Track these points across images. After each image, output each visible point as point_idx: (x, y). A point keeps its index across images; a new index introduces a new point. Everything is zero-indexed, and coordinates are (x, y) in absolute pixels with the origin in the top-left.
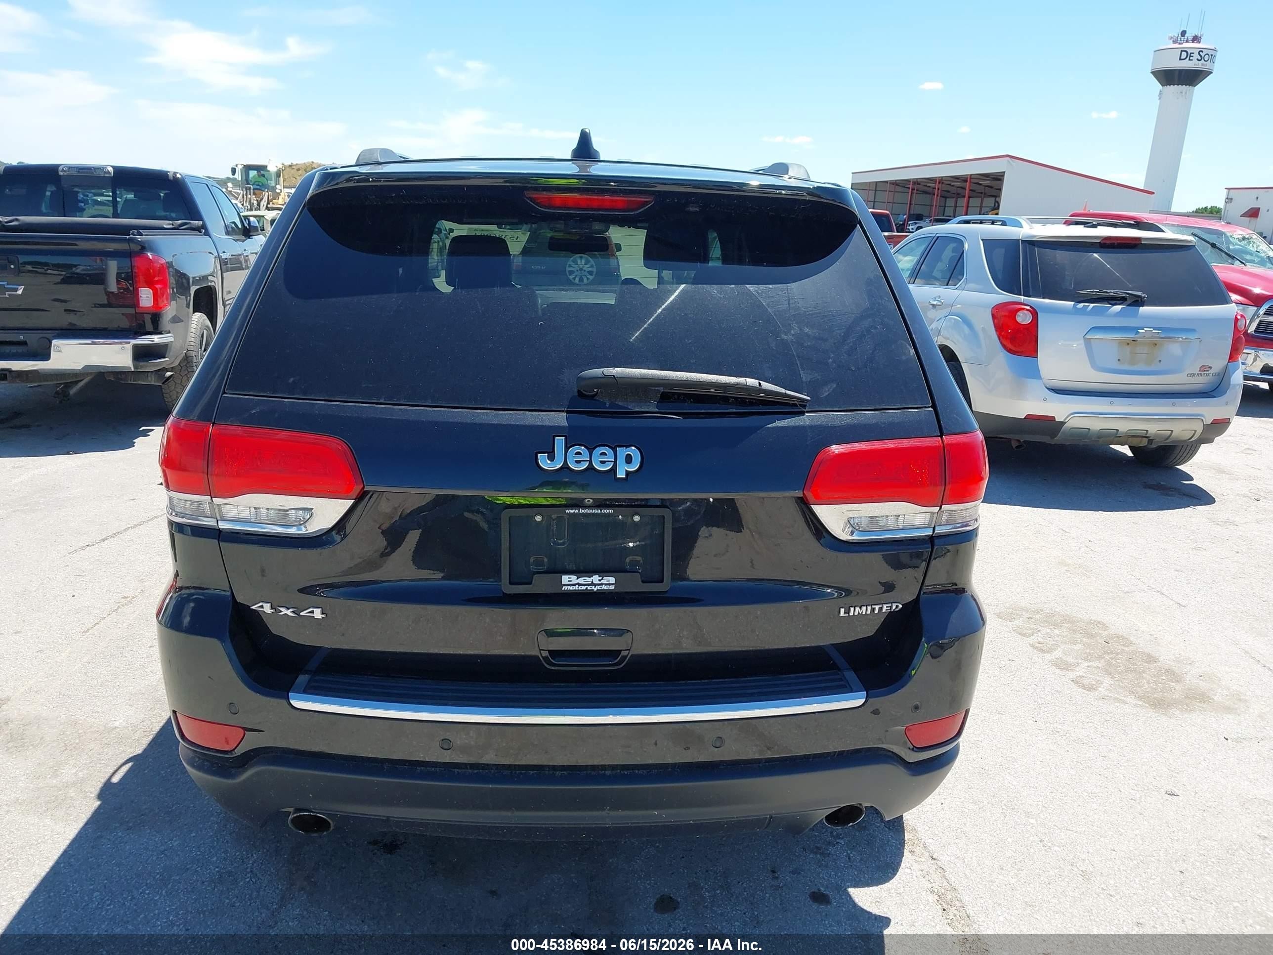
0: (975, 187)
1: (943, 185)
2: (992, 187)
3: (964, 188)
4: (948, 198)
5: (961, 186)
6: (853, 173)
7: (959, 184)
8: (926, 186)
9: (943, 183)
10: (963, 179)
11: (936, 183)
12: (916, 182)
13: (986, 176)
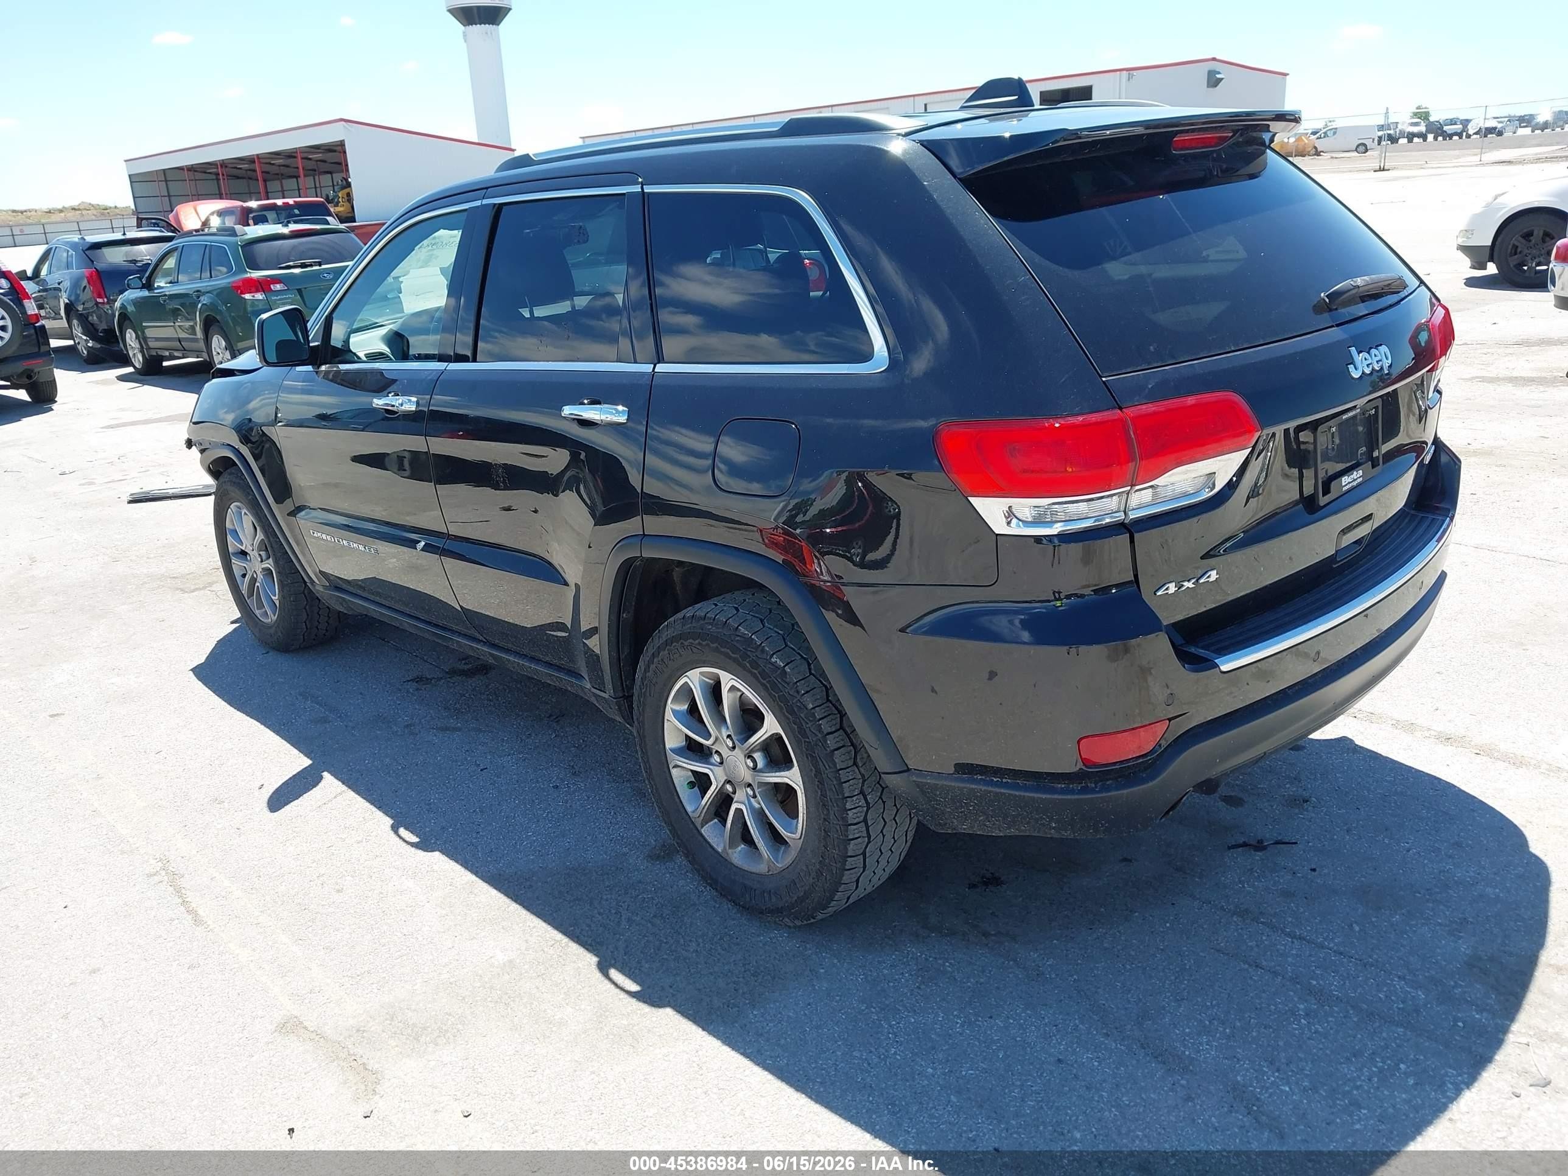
0: (268, 168)
1: (227, 169)
2: (324, 161)
3: (254, 171)
4: (269, 181)
5: (285, 163)
6: (125, 161)
7: (281, 161)
8: (236, 168)
9: (226, 167)
10: (290, 155)
11: (218, 168)
12: (223, 164)
13: (316, 148)
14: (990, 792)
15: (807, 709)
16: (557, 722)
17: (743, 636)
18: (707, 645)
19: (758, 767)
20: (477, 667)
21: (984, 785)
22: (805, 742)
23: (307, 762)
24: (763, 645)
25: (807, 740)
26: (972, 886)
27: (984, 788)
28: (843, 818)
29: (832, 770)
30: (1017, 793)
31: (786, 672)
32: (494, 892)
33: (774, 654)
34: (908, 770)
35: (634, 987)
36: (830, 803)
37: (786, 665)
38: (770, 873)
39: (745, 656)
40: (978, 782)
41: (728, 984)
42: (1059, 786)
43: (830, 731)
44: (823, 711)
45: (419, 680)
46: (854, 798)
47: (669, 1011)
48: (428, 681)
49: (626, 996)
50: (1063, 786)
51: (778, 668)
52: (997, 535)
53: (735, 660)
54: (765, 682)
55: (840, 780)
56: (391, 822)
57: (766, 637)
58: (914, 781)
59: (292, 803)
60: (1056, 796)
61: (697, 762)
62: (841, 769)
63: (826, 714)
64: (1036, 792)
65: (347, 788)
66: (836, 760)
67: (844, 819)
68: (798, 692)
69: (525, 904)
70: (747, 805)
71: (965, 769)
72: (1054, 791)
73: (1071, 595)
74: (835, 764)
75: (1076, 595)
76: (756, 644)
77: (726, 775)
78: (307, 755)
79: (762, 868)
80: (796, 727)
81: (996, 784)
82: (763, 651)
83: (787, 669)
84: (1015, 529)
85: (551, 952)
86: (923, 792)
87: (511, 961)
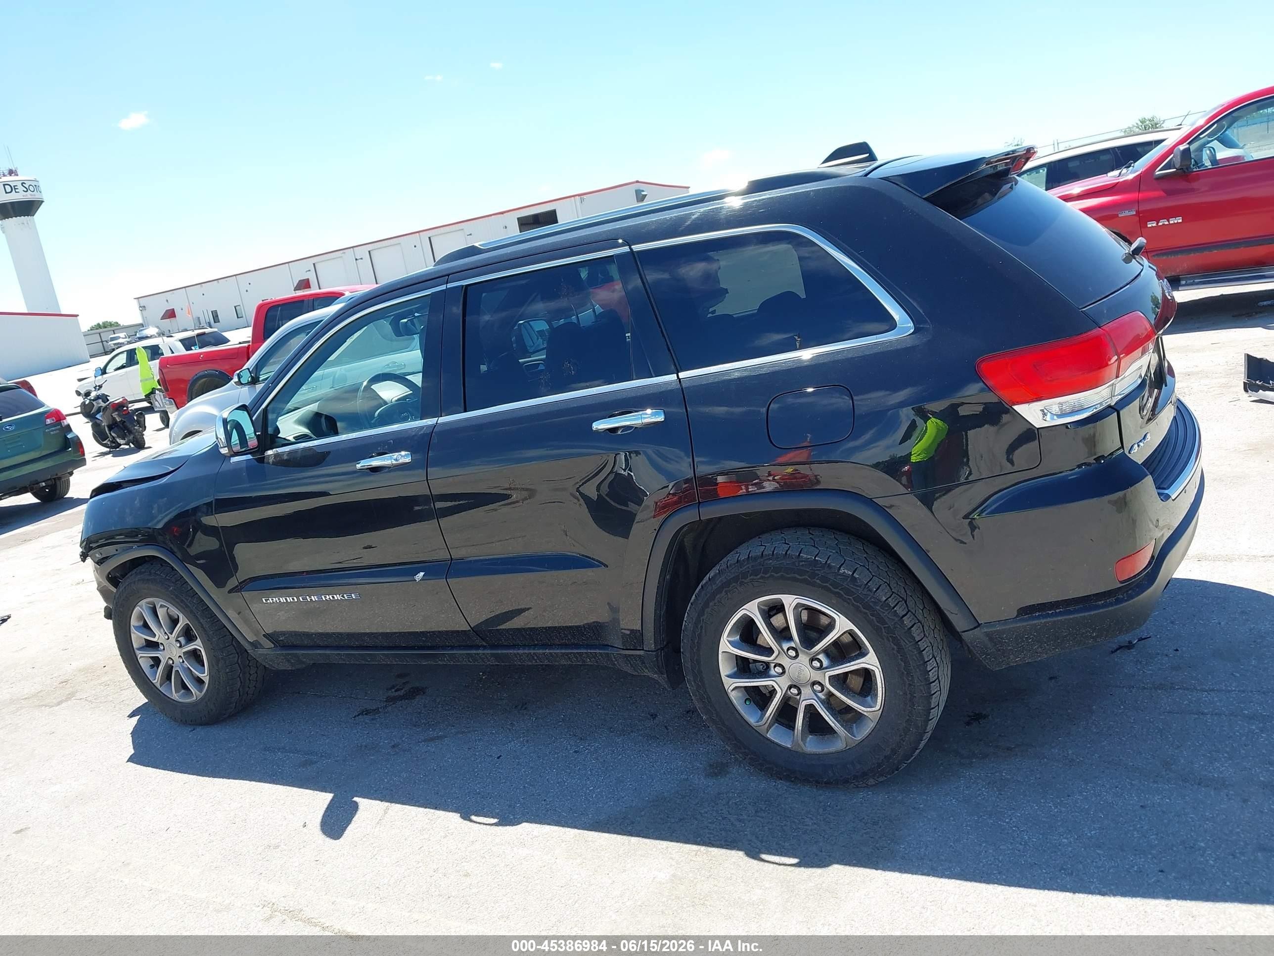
14: (1048, 623)
15: (881, 602)
16: (526, 709)
17: (807, 560)
18: (772, 576)
19: (824, 666)
20: (410, 691)
21: (1043, 618)
22: (884, 627)
23: (328, 797)
24: (828, 562)
25: (886, 626)
26: (968, 724)
27: (1043, 621)
28: (925, 679)
29: (911, 644)
30: (1071, 617)
31: (856, 578)
32: (606, 835)
33: (840, 567)
34: (979, 625)
35: (795, 861)
36: (914, 670)
37: (853, 573)
38: (848, 748)
39: (813, 575)
40: (1038, 617)
41: (862, 836)
42: (1100, 603)
43: (904, 614)
44: (894, 600)
45: (367, 712)
46: (931, 662)
47: (836, 866)
48: (376, 711)
49: (793, 868)
50: (1103, 602)
51: (847, 576)
52: (1038, 429)
53: (804, 581)
54: (838, 590)
55: (920, 649)
56: (459, 814)
57: (827, 557)
58: (986, 632)
59: (348, 828)
60: (1101, 610)
61: (758, 678)
62: (919, 641)
63: (896, 603)
64: (1082, 613)
65: (389, 804)
66: (914, 635)
67: (927, 679)
68: (870, 591)
69: (642, 835)
70: (816, 699)
71: (1027, 611)
72: (1098, 607)
73: (1082, 464)
74: (914, 638)
75: (1085, 464)
76: (821, 563)
77: (791, 681)
78: (323, 789)
79: (839, 746)
80: (874, 618)
81: (1052, 615)
82: (829, 566)
83: (856, 575)
84: (1050, 422)
85: (699, 859)
86: (991, 639)
87: (674, 876)
